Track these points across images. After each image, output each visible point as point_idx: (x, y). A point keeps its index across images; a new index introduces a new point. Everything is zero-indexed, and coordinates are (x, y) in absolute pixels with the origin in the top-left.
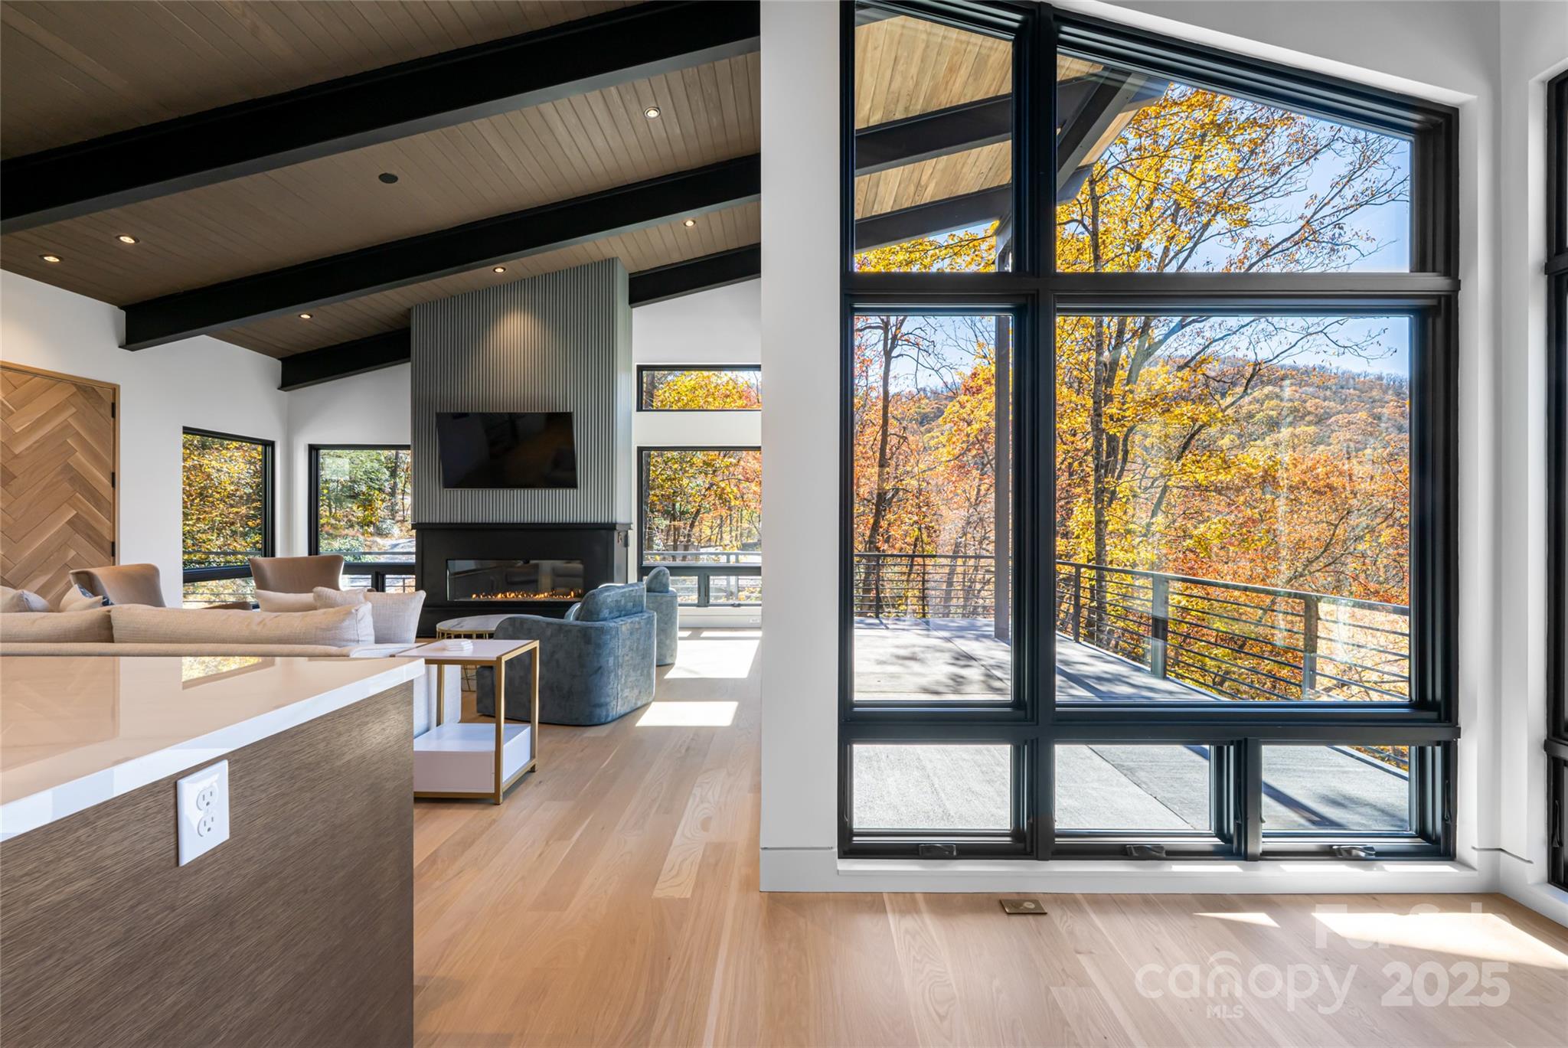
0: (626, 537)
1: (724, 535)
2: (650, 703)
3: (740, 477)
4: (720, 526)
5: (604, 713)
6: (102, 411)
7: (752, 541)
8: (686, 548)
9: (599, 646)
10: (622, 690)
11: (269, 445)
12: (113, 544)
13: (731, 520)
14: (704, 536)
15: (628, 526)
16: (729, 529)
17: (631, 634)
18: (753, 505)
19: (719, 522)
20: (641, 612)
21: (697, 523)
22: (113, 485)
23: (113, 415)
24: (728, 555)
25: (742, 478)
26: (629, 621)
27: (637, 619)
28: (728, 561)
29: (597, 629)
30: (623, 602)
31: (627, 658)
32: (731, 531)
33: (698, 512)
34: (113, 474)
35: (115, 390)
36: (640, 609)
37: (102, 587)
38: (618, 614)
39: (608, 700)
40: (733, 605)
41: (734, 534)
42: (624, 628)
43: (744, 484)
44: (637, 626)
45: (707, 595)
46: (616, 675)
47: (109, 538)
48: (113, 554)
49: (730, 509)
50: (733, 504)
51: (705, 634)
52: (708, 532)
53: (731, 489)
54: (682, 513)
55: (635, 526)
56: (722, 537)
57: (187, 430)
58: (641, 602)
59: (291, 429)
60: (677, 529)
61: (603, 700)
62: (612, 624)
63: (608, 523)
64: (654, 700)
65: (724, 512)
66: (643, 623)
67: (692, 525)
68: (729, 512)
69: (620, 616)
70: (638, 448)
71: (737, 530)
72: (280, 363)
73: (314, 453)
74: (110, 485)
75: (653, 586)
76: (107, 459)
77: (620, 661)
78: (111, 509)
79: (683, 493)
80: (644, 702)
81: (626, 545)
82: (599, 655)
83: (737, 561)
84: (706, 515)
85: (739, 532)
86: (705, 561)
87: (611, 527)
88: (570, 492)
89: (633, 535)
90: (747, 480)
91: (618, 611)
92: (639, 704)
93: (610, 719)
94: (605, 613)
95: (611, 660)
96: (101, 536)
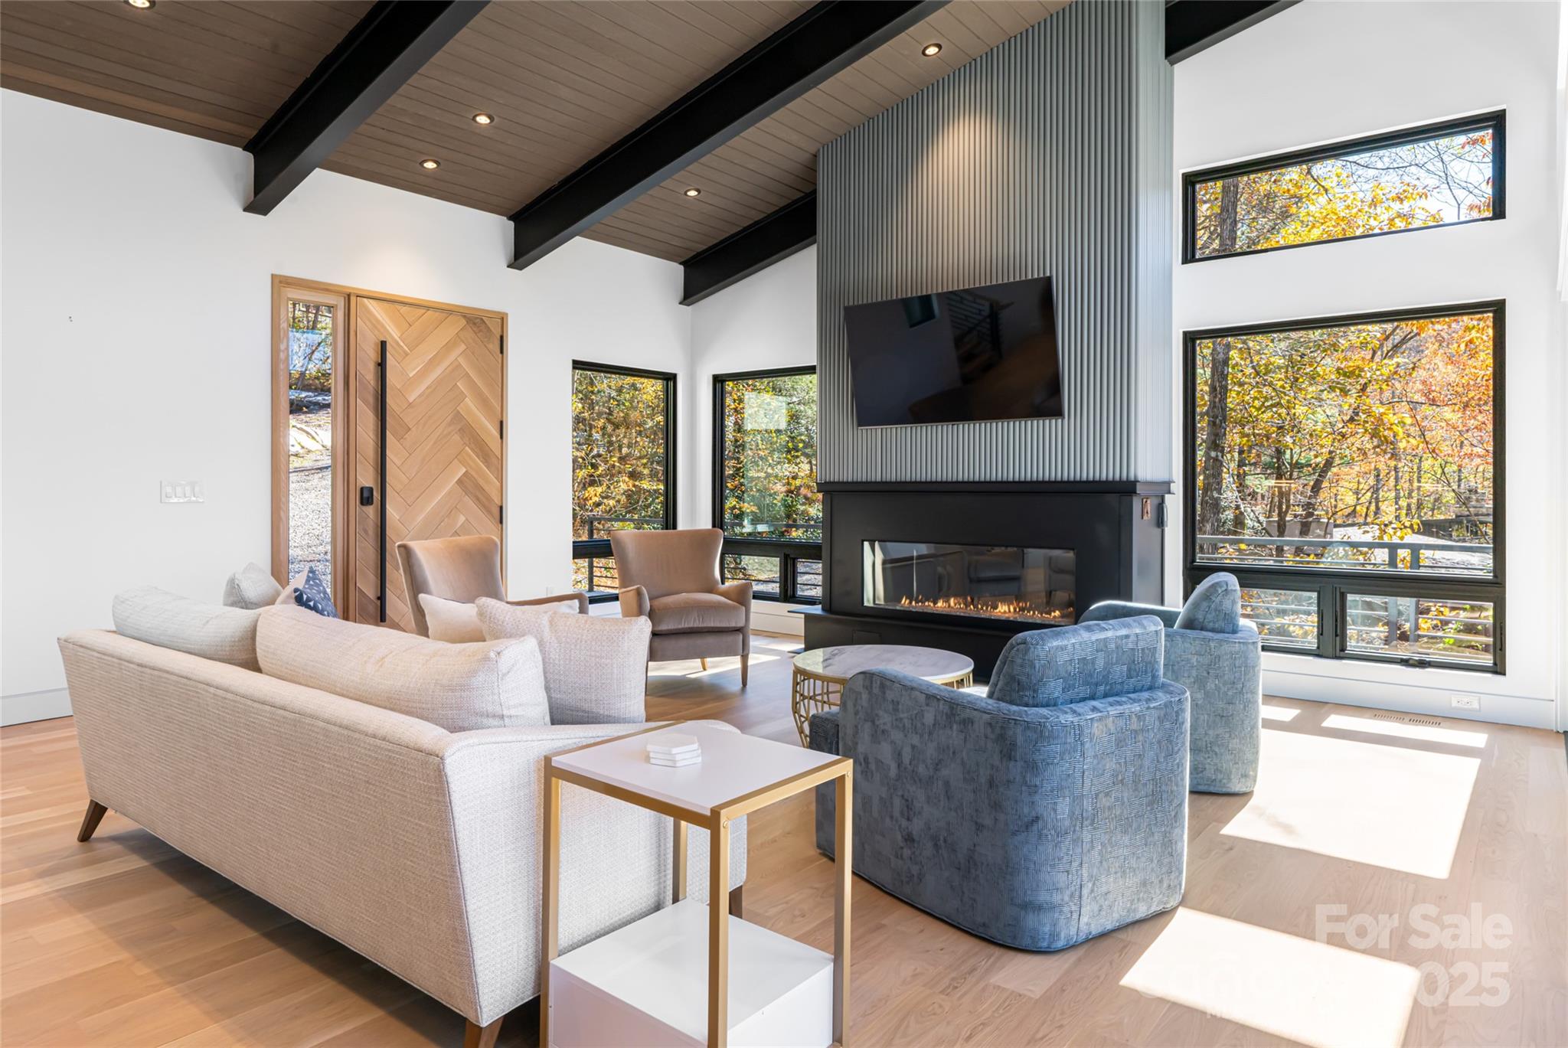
0: (1160, 509)
1: (1383, 506)
2: (1174, 910)
3: (1418, 398)
4: (1375, 490)
5: (1047, 929)
6: (490, 346)
7: (1442, 517)
8: (1305, 529)
9: (1032, 767)
10: (1094, 879)
11: (670, 379)
12: (501, 508)
13: (1397, 479)
14: (1341, 505)
15: (1166, 486)
16: (1393, 494)
17: (1120, 743)
18: (1445, 448)
19: (1372, 481)
20: (1151, 688)
21: (1325, 484)
22: (502, 437)
23: (502, 352)
24: (1393, 548)
25: (1423, 399)
26: (1113, 711)
27: (1136, 708)
28: (1393, 562)
29: (1028, 726)
30: (1100, 663)
31: (1105, 802)
32: (1397, 498)
33: (1329, 464)
34: (502, 423)
35: (502, 319)
36: (1147, 680)
37: (420, 566)
38: (1085, 691)
39: (1056, 898)
40: (1405, 662)
41: (1403, 503)
42: (1097, 729)
43: (1427, 410)
44: (1135, 725)
45: (1340, 632)
46: (1077, 841)
47: (498, 502)
48: (501, 522)
49: (1394, 456)
50: (1402, 445)
51: (1334, 721)
52: (1350, 499)
53: (1398, 418)
54: (1297, 466)
55: (1178, 487)
56: (1378, 508)
57: (578, 365)
58: (1152, 665)
59: (694, 353)
60: (1283, 495)
61: (1043, 897)
62: (1067, 718)
63: (1121, 481)
64: (1182, 903)
65: (1383, 463)
66: (1151, 718)
67: (1316, 488)
68: (1392, 463)
69: (1093, 698)
70: (1185, 334)
71: (1410, 496)
72: (682, 268)
73: (718, 386)
74: (499, 437)
75: (1200, 616)
76: (495, 404)
77: (1087, 804)
78: (496, 462)
79: (1296, 427)
80: (1155, 908)
81: (1160, 522)
82: (1034, 789)
83: (1415, 562)
84: (1345, 469)
85: (1414, 501)
86: (1338, 560)
87: (1127, 489)
88: (1049, 425)
89: (1174, 506)
90: (1433, 402)
91: (1086, 683)
92: (1142, 911)
93: (1060, 944)
94: (1054, 688)
95: (1064, 807)
96: (489, 499)
